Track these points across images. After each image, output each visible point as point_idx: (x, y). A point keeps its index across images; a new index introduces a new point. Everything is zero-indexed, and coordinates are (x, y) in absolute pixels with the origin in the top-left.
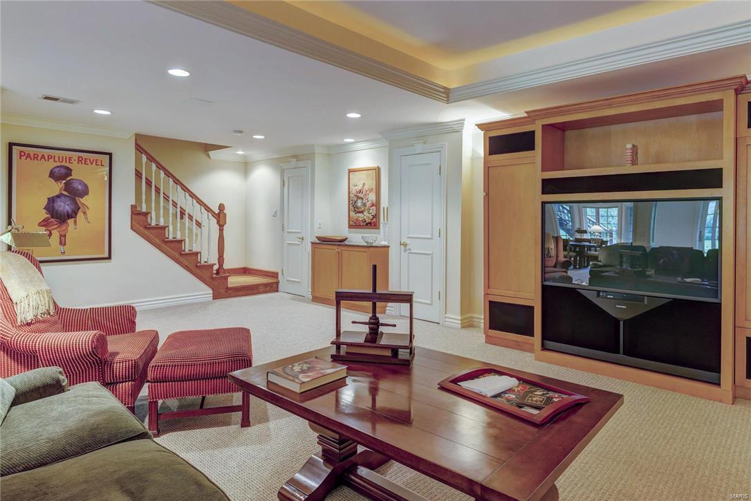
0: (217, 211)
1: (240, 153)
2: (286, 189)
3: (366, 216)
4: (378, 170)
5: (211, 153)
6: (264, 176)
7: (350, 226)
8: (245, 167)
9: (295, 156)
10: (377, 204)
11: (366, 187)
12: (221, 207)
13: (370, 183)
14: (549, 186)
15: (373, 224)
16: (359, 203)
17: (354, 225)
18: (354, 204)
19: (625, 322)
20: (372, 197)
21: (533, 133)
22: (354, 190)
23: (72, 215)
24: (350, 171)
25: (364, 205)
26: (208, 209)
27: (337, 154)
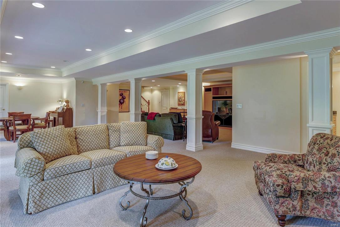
0: (148, 102)
1: (151, 87)
2: (163, 96)
3: (182, 103)
4: (185, 92)
5: (144, 88)
6: (157, 93)
7: (178, 105)
8: (152, 91)
9: (165, 89)
10: (184, 100)
11: (182, 96)
12: (149, 101)
13: (183, 95)
14: (214, 98)
15: (183, 105)
16: (180, 100)
17: (179, 105)
18: (179, 100)
19: (224, 120)
20: (183, 98)
21: (211, 88)
22: (179, 97)
23: (123, 103)
24: (178, 92)
25: (181, 100)
26: (146, 101)
27: (175, 89)
